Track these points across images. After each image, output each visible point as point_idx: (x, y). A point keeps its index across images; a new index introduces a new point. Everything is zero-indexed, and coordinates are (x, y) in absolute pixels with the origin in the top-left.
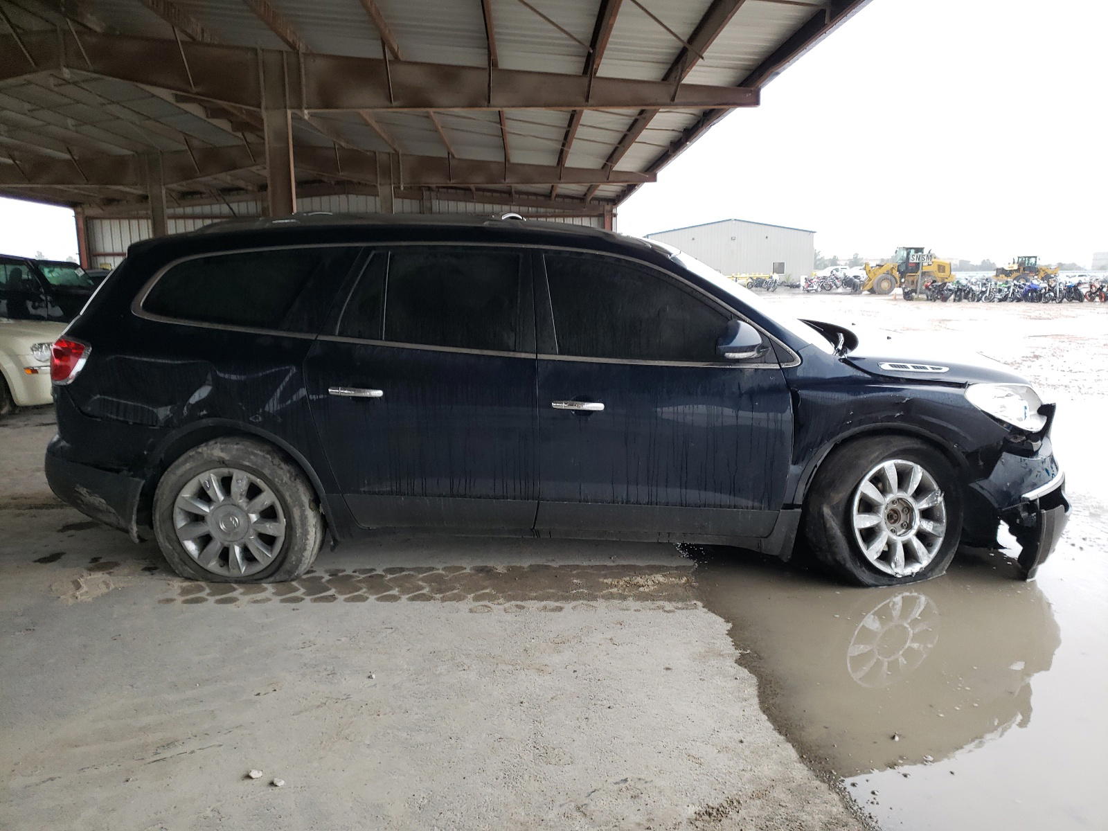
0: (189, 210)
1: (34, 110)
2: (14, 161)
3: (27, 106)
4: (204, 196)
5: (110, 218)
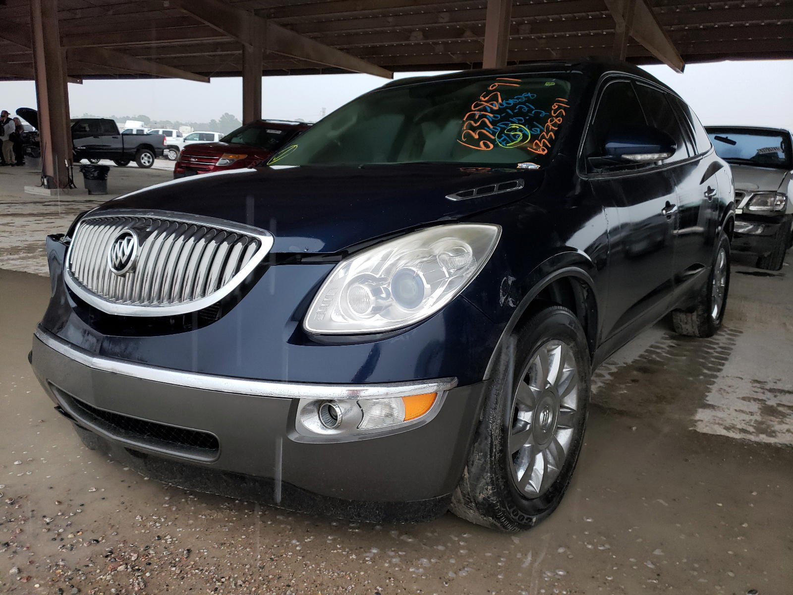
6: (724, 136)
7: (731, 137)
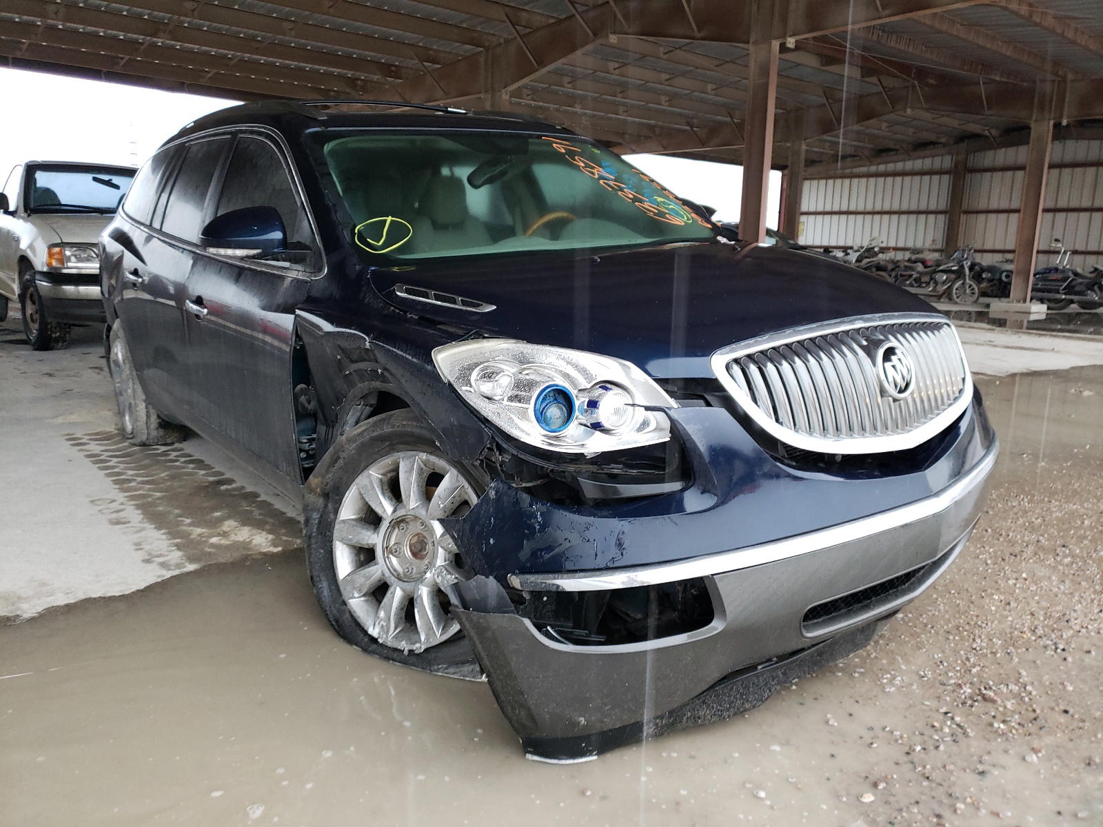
0: (882, 168)
1: (670, 79)
2: (692, 127)
3: (664, 76)
4: (898, 152)
5: (811, 179)
6: (106, 177)
7: (116, 180)
